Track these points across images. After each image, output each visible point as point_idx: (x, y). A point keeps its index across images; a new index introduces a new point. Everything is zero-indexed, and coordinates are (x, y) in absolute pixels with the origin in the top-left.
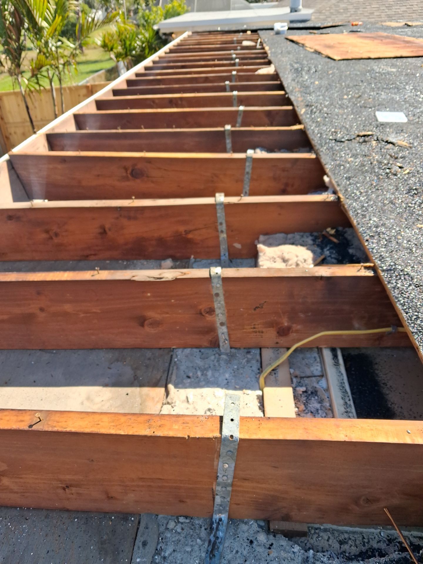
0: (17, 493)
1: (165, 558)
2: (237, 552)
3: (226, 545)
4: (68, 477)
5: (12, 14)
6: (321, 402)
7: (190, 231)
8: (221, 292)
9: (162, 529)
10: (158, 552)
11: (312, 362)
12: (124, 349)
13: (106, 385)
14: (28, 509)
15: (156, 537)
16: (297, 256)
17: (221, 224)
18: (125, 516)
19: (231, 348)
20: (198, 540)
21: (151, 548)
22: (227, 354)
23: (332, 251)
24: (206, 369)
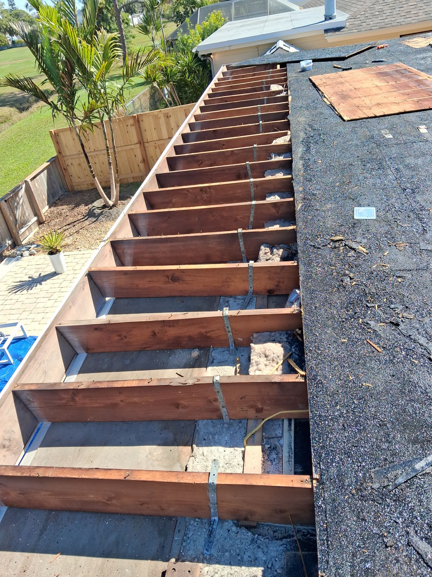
0: (119, 507)
1: (188, 538)
2: (222, 535)
3: (217, 532)
4: (142, 500)
5: (63, 63)
6: (277, 454)
7: (209, 332)
8: (220, 390)
9: (187, 524)
10: (185, 535)
11: (277, 427)
12: (169, 420)
13: (159, 445)
14: (124, 514)
15: (185, 528)
16: (274, 354)
17: (228, 327)
18: (170, 518)
19: (230, 419)
20: (204, 530)
21: (182, 532)
22: (227, 424)
23: (296, 348)
24: (215, 434)
